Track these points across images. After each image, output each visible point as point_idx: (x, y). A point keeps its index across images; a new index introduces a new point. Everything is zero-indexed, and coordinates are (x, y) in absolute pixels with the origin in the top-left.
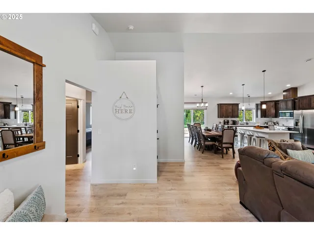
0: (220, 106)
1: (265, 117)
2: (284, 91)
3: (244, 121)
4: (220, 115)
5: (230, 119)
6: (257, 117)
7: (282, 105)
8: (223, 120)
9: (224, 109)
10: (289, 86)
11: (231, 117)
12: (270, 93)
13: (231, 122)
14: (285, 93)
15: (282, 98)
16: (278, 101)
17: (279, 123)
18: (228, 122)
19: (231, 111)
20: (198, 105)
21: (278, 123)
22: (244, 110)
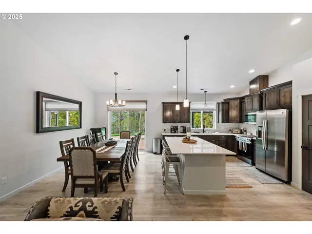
0: (163, 105)
1: (228, 121)
2: (252, 82)
3: (201, 128)
4: (164, 120)
6: (218, 122)
7: (248, 104)
8: (169, 127)
11: (180, 122)
12: (232, 87)
13: (180, 129)
14: (252, 86)
15: (248, 93)
16: (244, 98)
17: (247, 130)
18: (176, 129)
19: (178, 113)
21: (245, 131)
22: (202, 112)
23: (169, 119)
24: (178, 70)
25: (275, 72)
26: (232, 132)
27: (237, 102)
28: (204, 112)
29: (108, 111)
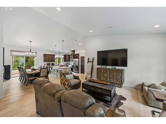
0: (45, 55)
1: (66, 61)
2: (71, 51)
3: (58, 63)
4: (45, 61)
5: (50, 63)
6: (63, 61)
7: (71, 57)
9: (47, 57)
10: (72, 49)
11: (51, 62)
13: (51, 64)
14: (72, 52)
15: (71, 54)
18: (49, 64)
19: (51, 58)
20: (27, 53)
23: (47, 60)
25: (76, 50)
27: (68, 56)
28: (58, 58)
29: (11, 56)
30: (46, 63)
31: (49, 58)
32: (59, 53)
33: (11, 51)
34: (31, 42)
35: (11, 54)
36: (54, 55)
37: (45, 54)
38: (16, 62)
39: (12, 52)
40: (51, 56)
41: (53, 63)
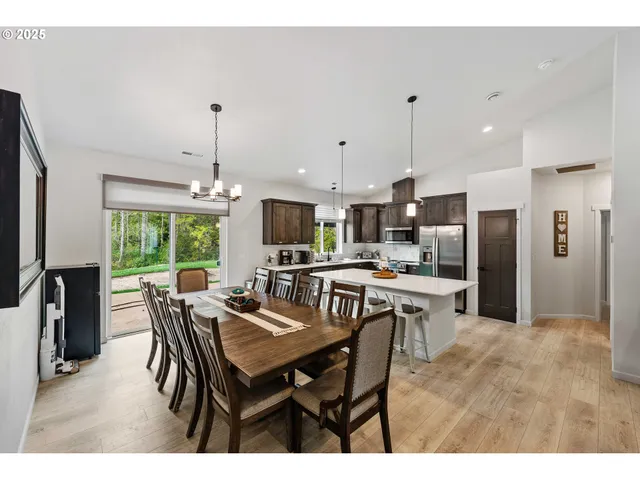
2: (394, 185)
4: (269, 238)
5: (294, 248)
6: (345, 241)
7: (391, 215)
8: (277, 252)
9: (282, 220)
11: (297, 243)
12: (371, 186)
13: (296, 257)
16: (384, 206)
17: (382, 254)
18: (289, 257)
19: (296, 223)
21: (378, 255)
22: (322, 224)
23: (283, 236)
24: (342, 143)
25: (423, 177)
26: (361, 258)
27: (373, 211)
28: (326, 225)
29: (104, 207)
30: (273, 251)
31: (288, 222)
32: (333, 196)
33: (107, 178)
34: (216, 108)
35: (108, 199)
36: (311, 208)
37: (274, 201)
38: (128, 244)
39: (109, 184)
40: (297, 212)
41: (305, 247)
